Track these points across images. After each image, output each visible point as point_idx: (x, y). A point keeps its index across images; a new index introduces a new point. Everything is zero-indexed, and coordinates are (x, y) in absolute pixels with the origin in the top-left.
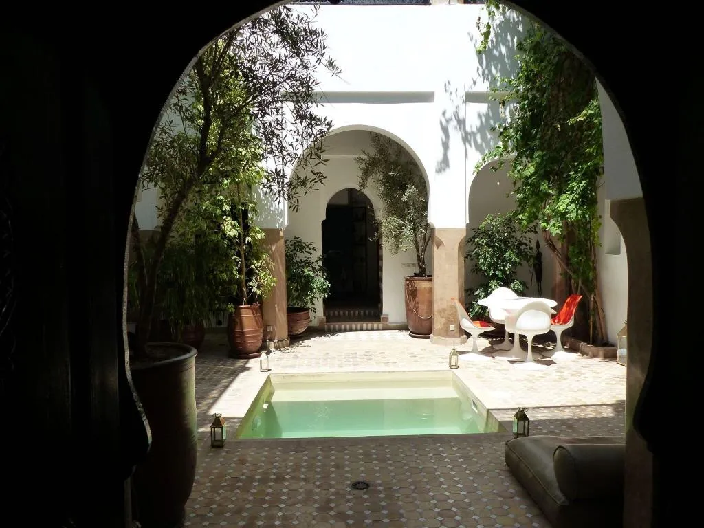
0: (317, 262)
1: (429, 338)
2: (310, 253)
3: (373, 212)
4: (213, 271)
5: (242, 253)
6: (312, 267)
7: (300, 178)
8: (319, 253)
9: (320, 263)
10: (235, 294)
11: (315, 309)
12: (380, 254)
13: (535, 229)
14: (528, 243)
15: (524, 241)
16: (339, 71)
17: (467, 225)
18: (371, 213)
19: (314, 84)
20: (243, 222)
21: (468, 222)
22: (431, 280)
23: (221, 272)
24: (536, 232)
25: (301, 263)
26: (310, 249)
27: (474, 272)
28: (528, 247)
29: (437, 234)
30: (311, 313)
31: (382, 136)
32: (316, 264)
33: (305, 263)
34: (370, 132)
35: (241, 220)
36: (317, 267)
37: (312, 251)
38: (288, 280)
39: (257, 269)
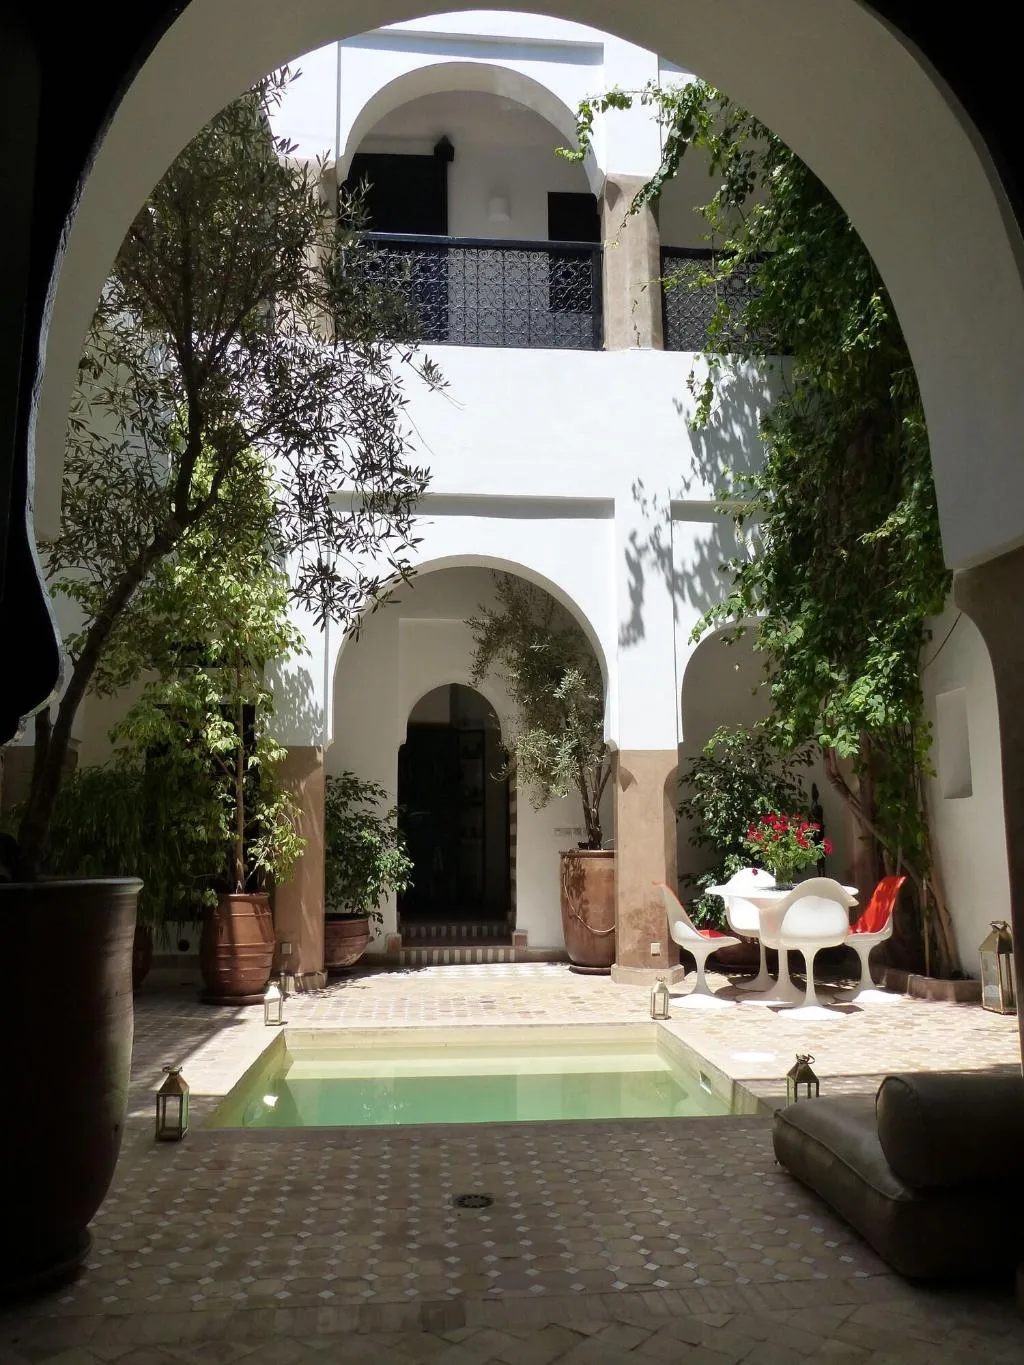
0: (387, 820)
1: (608, 973)
2: (374, 802)
3: (498, 723)
4: (177, 824)
5: (239, 789)
6: (377, 829)
7: (365, 579)
8: (392, 801)
9: (394, 822)
10: (219, 870)
11: (379, 914)
12: (512, 811)
13: (809, 756)
14: (796, 784)
15: (789, 780)
16: (443, 382)
17: (680, 745)
18: (494, 726)
19: (397, 402)
20: (245, 728)
21: (681, 740)
22: (611, 856)
23: (195, 824)
24: (810, 763)
25: (355, 820)
26: (374, 793)
27: (695, 843)
28: (797, 792)
29: (623, 762)
30: (372, 924)
31: (518, 579)
32: (387, 825)
33: (364, 822)
34: (494, 573)
35: (240, 724)
36: (388, 831)
37: (377, 798)
38: (328, 854)
39: (268, 820)
